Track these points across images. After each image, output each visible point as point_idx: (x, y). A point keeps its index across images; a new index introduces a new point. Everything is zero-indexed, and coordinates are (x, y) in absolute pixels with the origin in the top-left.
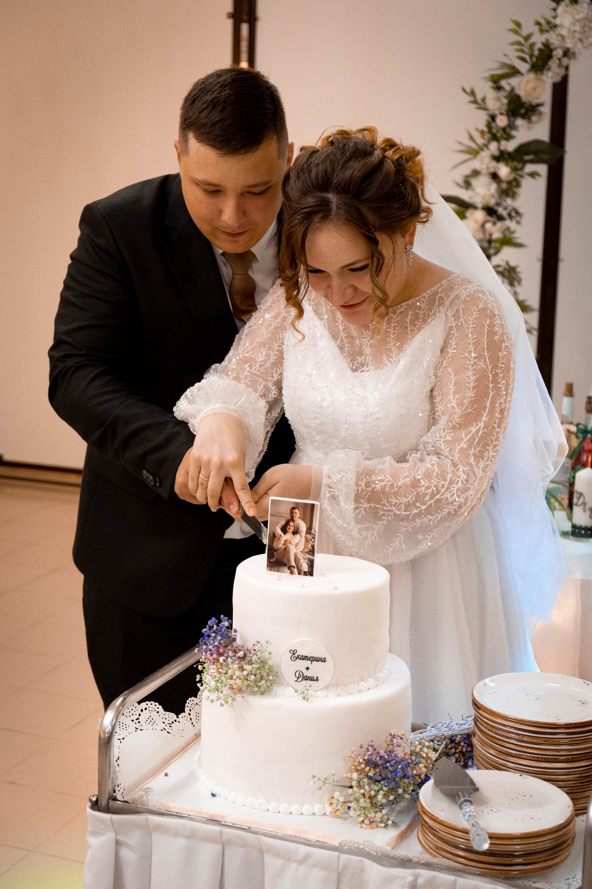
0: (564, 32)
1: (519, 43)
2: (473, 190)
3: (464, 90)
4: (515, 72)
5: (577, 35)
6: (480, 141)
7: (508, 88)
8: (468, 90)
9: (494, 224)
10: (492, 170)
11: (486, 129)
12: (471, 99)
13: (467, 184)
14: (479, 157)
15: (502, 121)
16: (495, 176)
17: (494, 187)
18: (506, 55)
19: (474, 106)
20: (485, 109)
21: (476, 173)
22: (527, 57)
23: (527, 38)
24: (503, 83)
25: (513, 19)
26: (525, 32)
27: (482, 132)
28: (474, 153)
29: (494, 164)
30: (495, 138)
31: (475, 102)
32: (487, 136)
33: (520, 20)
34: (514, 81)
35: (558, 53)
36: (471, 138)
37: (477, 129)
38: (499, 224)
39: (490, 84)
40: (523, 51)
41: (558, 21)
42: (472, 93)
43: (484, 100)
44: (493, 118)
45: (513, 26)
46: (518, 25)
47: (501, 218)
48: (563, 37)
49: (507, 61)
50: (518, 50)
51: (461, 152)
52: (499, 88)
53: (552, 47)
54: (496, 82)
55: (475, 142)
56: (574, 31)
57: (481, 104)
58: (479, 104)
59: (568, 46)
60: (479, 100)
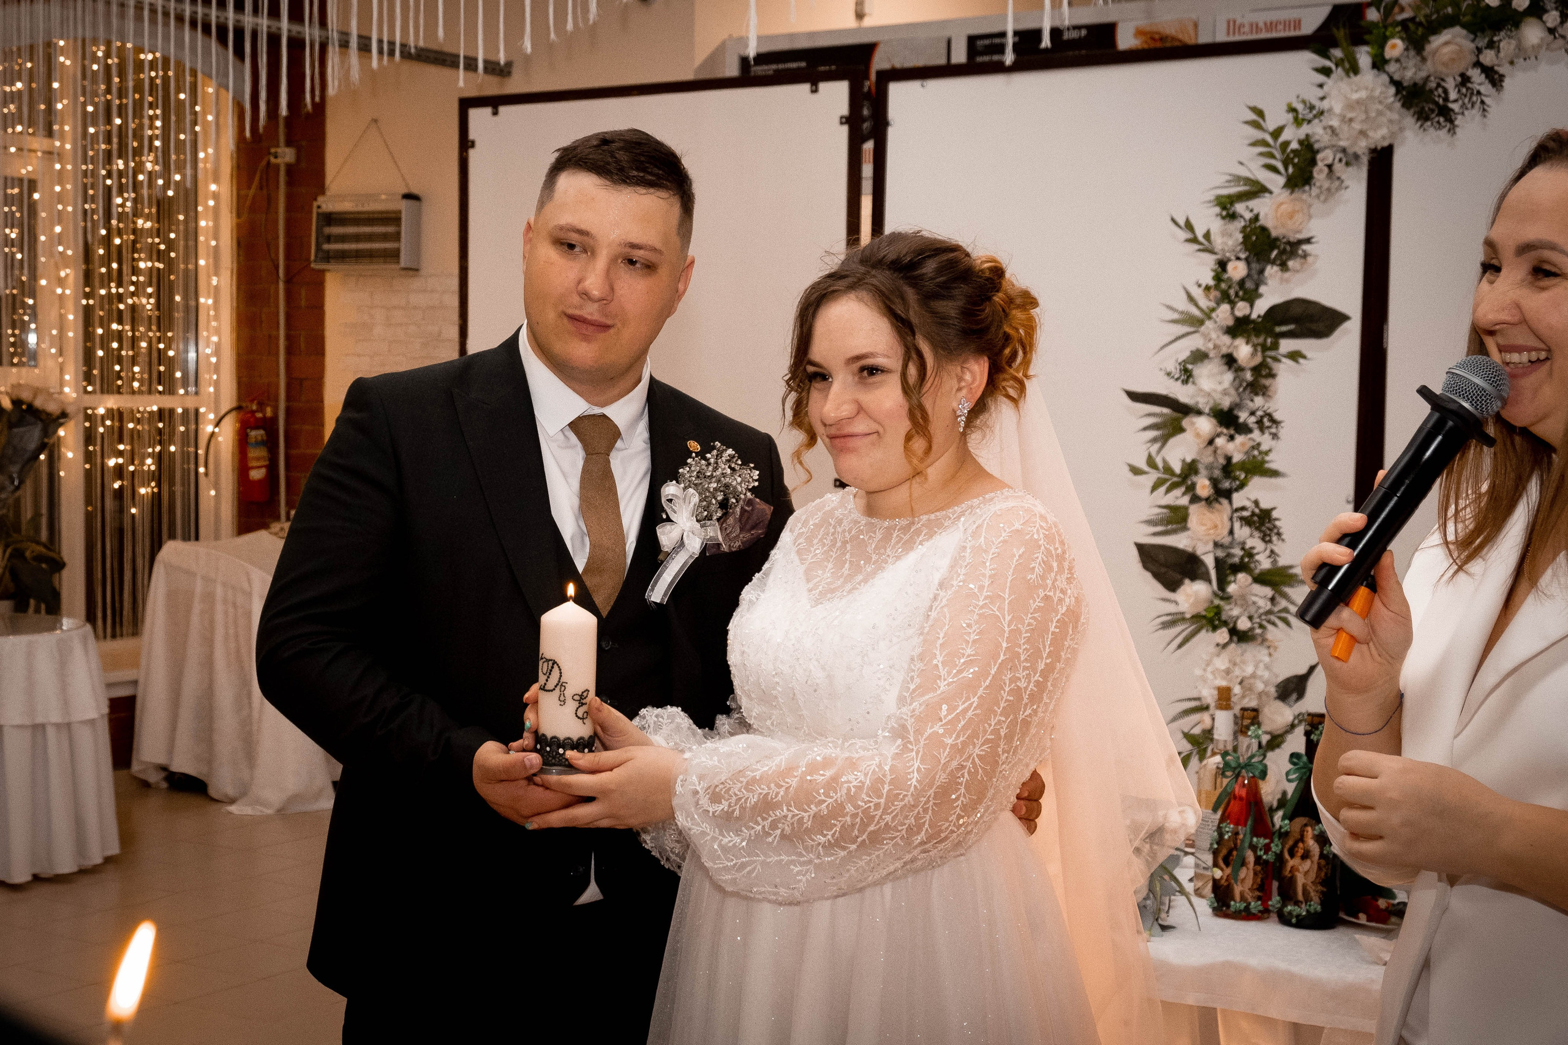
0: (1335, 123)
1: (1263, 143)
2: (1194, 383)
3: (1173, 220)
4: (1257, 190)
5: (1357, 126)
6: (1204, 303)
7: (1248, 216)
8: (1182, 222)
9: (1232, 438)
10: (1224, 351)
11: (1212, 283)
12: (1189, 236)
13: (1186, 375)
14: (1203, 329)
15: (1237, 270)
16: (1230, 361)
17: (1229, 376)
18: (1241, 163)
19: (1193, 247)
20: (1211, 251)
21: (1199, 356)
22: (1280, 166)
23: (1277, 133)
24: (1240, 208)
25: (1252, 104)
26: (1271, 124)
27: (1208, 288)
28: (1195, 323)
29: (1226, 339)
30: (1225, 297)
31: (1194, 240)
32: (1215, 294)
33: (1260, 106)
34: (1258, 204)
35: (1327, 155)
36: (1191, 299)
37: (1200, 286)
38: (1240, 439)
39: (1217, 210)
40: (1272, 156)
41: (1325, 105)
42: (1189, 226)
43: (1207, 235)
44: (1222, 265)
45: (1253, 116)
46: (1260, 113)
47: (1244, 429)
48: (1333, 131)
49: (1243, 172)
50: (1261, 154)
51: (1173, 322)
52: (1230, 216)
53: (1316, 146)
54: (1226, 206)
55: (1196, 305)
56: (1351, 120)
57: (1203, 243)
58: (1200, 243)
59: (1342, 143)
60: (1201, 238)
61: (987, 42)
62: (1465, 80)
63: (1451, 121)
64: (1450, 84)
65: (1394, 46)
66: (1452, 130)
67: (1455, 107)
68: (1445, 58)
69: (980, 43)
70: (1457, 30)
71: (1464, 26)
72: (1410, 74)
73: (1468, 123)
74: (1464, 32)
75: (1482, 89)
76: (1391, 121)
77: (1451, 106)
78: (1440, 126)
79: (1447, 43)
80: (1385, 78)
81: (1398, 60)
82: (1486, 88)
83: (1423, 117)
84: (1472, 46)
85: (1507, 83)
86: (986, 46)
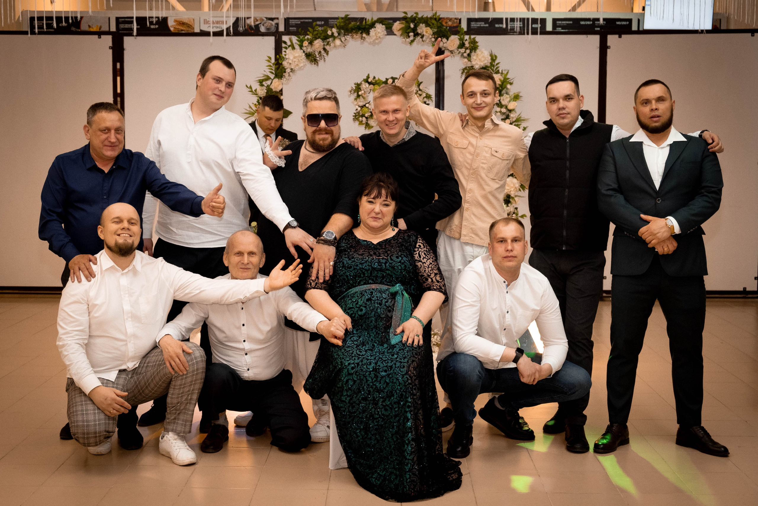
0: (290, 62)
1: (270, 66)
3: (247, 86)
4: (268, 78)
5: (296, 63)
6: (254, 108)
7: (266, 85)
8: (249, 86)
11: (257, 104)
12: (250, 90)
18: (265, 71)
19: (251, 93)
20: (257, 94)
22: (274, 72)
23: (274, 64)
24: (264, 83)
25: (268, 56)
26: (273, 61)
27: (255, 104)
28: (252, 114)
31: (252, 91)
33: (270, 56)
34: (269, 82)
35: (288, 70)
36: (250, 107)
37: (253, 103)
39: (259, 83)
40: (272, 69)
41: (287, 57)
42: (251, 87)
43: (256, 90)
45: (268, 59)
46: (270, 58)
48: (290, 64)
49: (265, 73)
50: (269, 69)
51: (246, 113)
52: (262, 85)
53: (285, 68)
54: (261, 83)
55: (252, 109)
56: (295, 61)
57: (255, 93)
58: (253, 92)
59: (292, 67)
60: (253, 91)
61: (123, 20)
62: (320, 52)
63: (318, 63)
64: (317, 54)
65: (306, 43)
66: (318, 65)
67: (318, 59)
68: (317, 47)
69: (120, 20)
70: (320, 40)
71: (321, 39)
72: (309, 50)
73: (321, 63)
74: (321, 40)
75: (324, 55)
76: (304, 62)
77: (317, 59)
78: (315, 64)
79: (318, 43)
80: (302, 51)
81: (305, 47)
82: (325, 55)
83: (311, 61)
84: (323, 44)
85: (329, 53)
86: (123, 21)
